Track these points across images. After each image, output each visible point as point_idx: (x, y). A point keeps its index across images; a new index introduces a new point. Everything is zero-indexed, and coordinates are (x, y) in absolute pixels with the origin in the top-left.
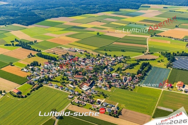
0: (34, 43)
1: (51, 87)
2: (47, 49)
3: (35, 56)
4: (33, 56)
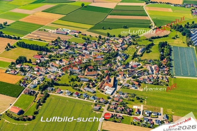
0: (4, 26)
1: (62, 96)
2: (27, 34)
3: (15, 47)
4: (12, 47)
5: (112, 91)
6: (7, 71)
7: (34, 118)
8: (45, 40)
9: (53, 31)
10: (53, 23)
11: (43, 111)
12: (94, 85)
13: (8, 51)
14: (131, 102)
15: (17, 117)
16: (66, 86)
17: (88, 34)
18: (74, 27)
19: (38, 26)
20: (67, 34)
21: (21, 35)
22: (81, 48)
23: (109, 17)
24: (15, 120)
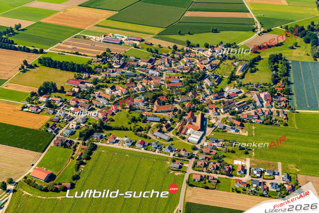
0: (16, 31)
1: (118, 147)
2: (56, 44)
3: (36, 66)
4: (31, 67)
5: (199, 137)
6: (24, 107)
7: (73, 186)
8: (86, 54)
9: (98, 39)
10: (97, 25)
11: (87, 173)
12: (169, 128)
13: (24, 74)
14: (230, 154)
15: (45, 185)
16: (124, 130)
17: (156, 42)
18: (132, 31)
19: (73, 31)
20: (121, 43)
21: (46, 46)
22: (146, 67)
23: (188, 14)
24: (42, 191)
